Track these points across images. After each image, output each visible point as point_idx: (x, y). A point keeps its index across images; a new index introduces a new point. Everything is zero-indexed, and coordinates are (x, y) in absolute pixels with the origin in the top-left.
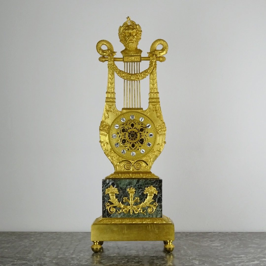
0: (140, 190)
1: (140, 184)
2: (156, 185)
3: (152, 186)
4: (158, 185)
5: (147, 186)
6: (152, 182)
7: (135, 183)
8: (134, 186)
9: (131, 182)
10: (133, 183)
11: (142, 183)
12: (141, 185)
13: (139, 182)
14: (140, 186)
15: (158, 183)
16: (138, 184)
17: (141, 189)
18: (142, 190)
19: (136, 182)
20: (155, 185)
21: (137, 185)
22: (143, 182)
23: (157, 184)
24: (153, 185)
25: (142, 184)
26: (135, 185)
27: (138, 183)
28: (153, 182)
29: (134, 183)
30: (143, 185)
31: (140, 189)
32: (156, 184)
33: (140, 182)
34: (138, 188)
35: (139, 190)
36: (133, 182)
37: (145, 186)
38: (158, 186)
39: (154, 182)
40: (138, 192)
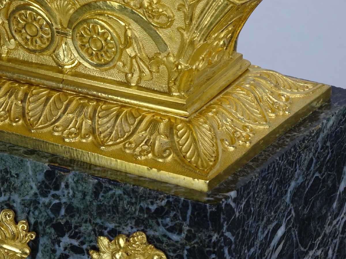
0: (66, 240)
1: (64, 200)
2: (175, 237)
3: (140, 238)
4: (188, 238)
5: (111, 226)
6: (141, 210)
7: (35, 189)
8: (24, 204)
9: (7, 172)
10: (18, 183)
11: (79, 195)
12: (70, 210)
13: (57, 188)
14: (63, 212)
15: (186, 228)
16: (54, 196)
17: (71, 237)
18: (75, 243)
19: (41, 177)
20: (162, 229)
21: (46, 200)
22: (84, 194)
23: (176, 229)
24: (151, 227)
25: (76, 203)
26: (35, 202)
27: (53, 192)
28: (153, 208)
29: (26, 181)
30: (88, 216)
31: (63, 236)
32: (171, 230)
33: (67, 186)
34: (49, 221)
35: (59, 242)
36: (22, 176)
37: (98, 221)
38: (183, 246)
39: (160, 212)
40: (54, 251)
